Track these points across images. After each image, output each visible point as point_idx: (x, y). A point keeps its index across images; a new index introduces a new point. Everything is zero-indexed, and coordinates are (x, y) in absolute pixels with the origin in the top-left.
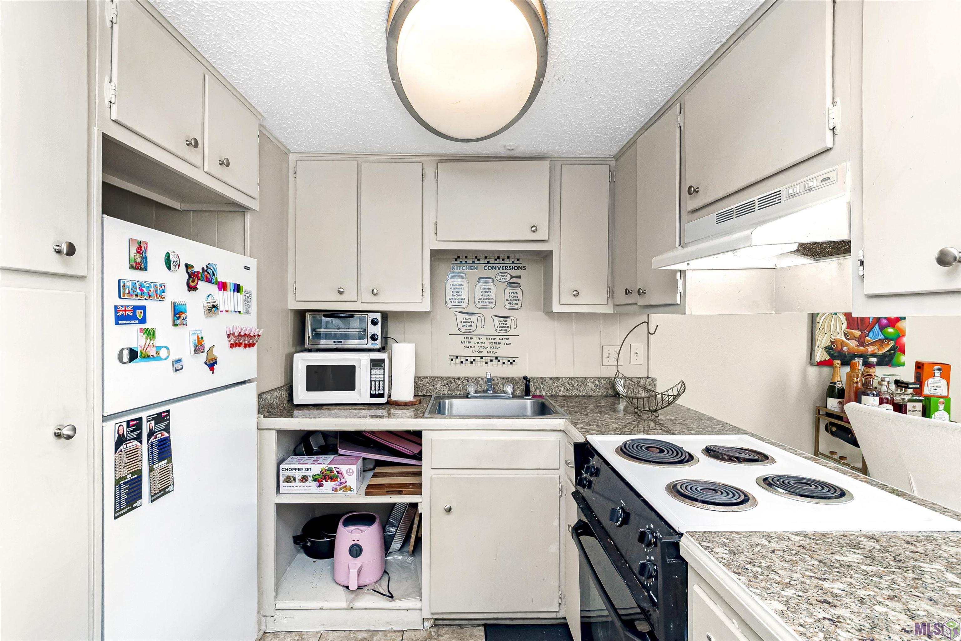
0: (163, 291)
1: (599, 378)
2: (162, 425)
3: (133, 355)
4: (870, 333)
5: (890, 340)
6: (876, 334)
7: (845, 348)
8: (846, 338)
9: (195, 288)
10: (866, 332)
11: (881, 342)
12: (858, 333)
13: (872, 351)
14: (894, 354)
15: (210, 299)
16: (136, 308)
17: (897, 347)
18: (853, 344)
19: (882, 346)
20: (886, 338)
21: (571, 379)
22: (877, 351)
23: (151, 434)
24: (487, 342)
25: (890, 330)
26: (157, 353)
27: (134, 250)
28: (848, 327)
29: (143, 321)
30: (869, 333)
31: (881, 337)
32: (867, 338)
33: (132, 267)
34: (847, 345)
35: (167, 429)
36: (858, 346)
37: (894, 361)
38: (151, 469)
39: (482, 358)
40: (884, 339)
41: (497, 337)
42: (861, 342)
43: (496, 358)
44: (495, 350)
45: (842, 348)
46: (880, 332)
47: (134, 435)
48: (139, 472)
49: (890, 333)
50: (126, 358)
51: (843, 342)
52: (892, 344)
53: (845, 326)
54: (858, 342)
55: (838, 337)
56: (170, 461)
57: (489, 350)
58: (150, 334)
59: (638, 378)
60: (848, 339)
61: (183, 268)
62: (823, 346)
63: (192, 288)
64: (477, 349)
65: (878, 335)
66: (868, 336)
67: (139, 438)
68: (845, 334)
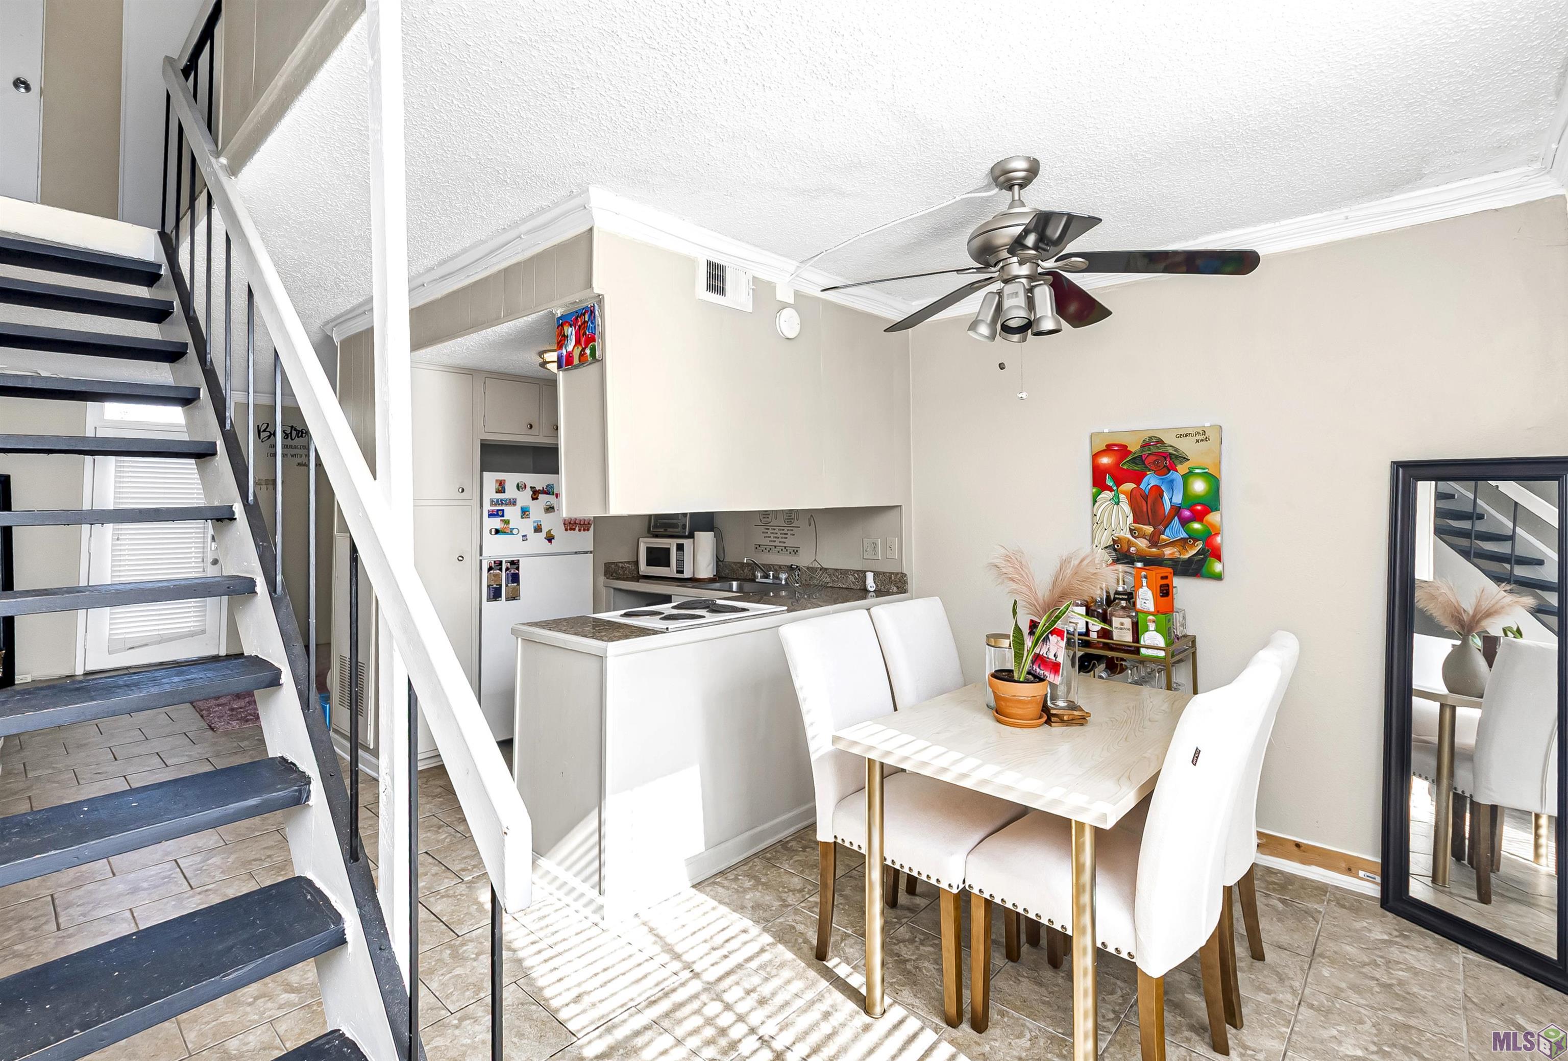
0: (515, 502)
1: (857, 571)
2: (515, 566)
3: (497, 532)
4: (1167, 530)
5: (1196, 540)
6: (1175, 531)
7: (1132, 549)
8: (1133, 536)
9: (537, 499)
10: (1161, 527)
11: (1183, 543)
12: (1149, 529)
13: (1170, 554)
14: (1204, 561)
15: (548, 503)
16: (498, 510)
17: (1208, 550)
18: (1142, 544)
19: (1184, 548)
20: (1190, 537)
21: (836, 570)
22: (1177, 555)
23: (507, 569)
24: (779, 532)
25: (1196, 526)
26: (511, 532)
27: (498, 485)
28: (1135, 521)
29: (503, 516)
30: (1165, 529)
31: (1183, 535)
32: (1163, 537)
33: (496, 492)
34: (1135, 545)
35: (518, 569)
36: (1149, 547)
37: (1204, 570)
38: (507, 586)
39: (775, 547)
40: (1188, 539)
41: (786, 528)
42: (1154, 541)
43: (785, 547)
44: (784, 540)
45: (1129, 549)
46: (1181, 529)
47: (498, 567)
48: (501, 585)
49: (1196, 530)
50: (493, 532)
51: (1129, 540)
52: (1200, 545)
53: (1131, 519)
54: (1149, 541)
55: (1122, 534)
56: (518, 584)
57: (780, 540)
58: (507, 522)
59: (890, 573)
60: (1135, 538)
61: (528, 488)
62: (1103, 545)
63: (534, 498)
64: (772, 539)
65: (1178, 532)
66: (1163, 534)
67: (501, 570)
68: (1131, 530)
